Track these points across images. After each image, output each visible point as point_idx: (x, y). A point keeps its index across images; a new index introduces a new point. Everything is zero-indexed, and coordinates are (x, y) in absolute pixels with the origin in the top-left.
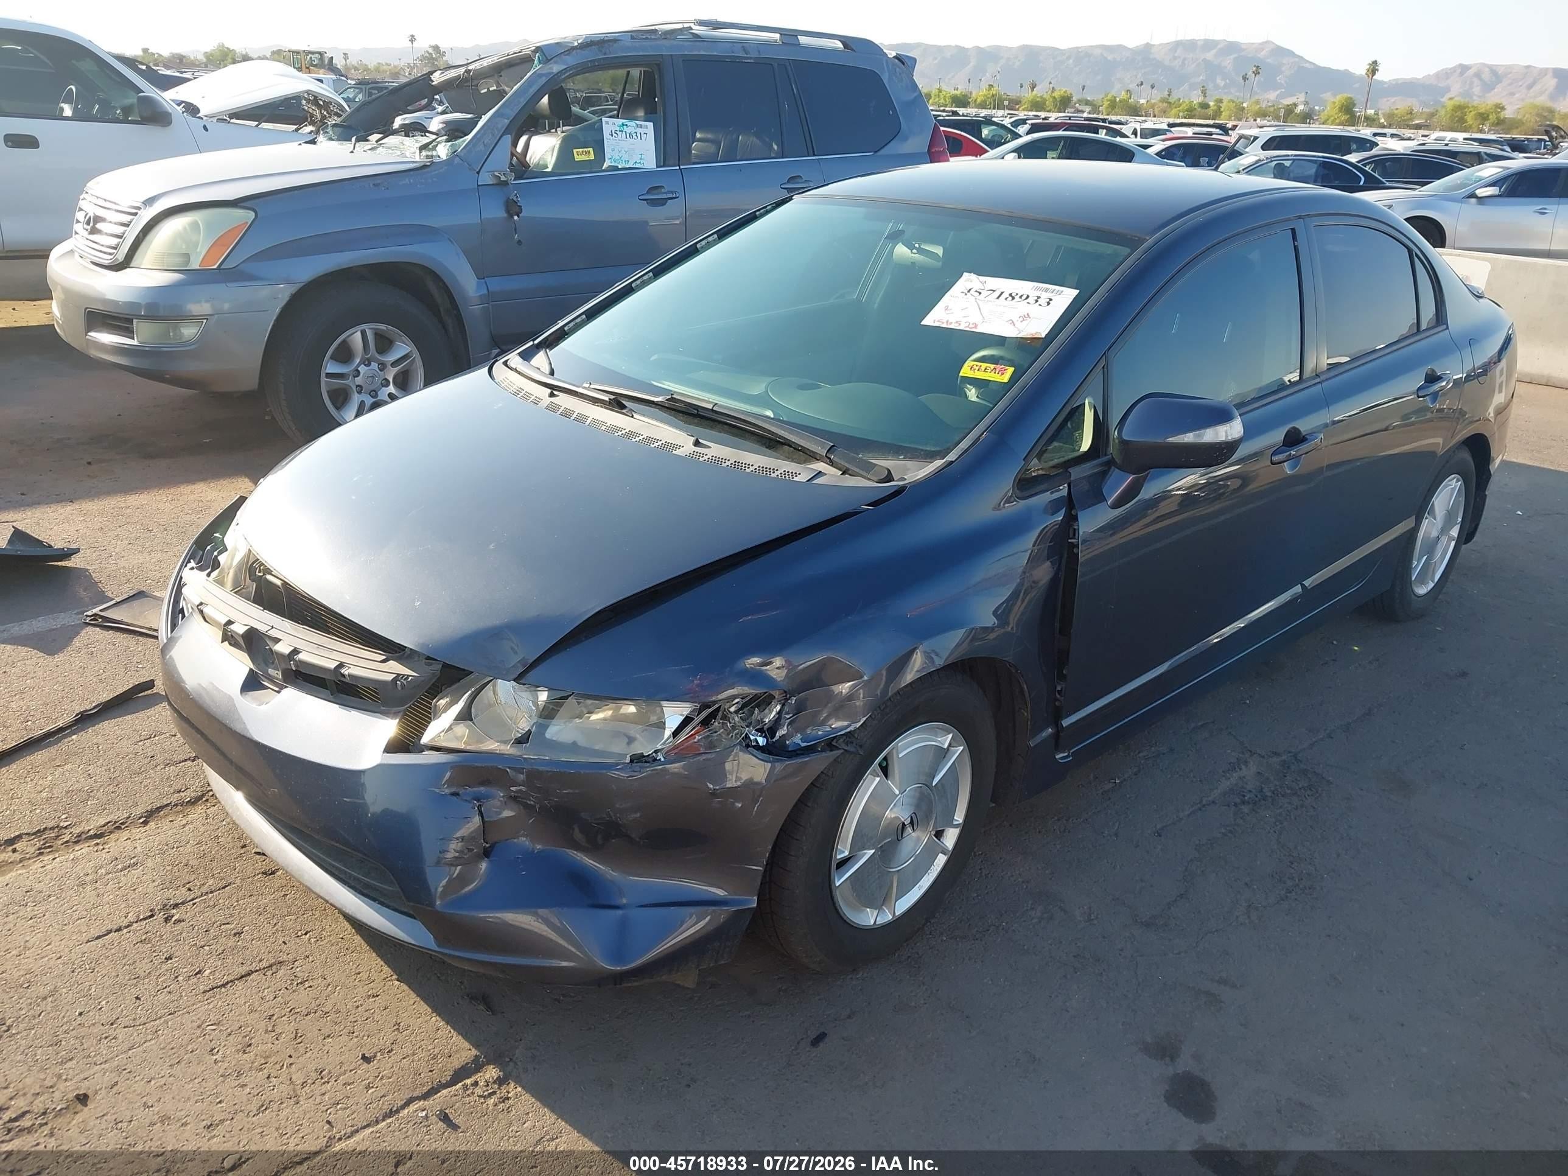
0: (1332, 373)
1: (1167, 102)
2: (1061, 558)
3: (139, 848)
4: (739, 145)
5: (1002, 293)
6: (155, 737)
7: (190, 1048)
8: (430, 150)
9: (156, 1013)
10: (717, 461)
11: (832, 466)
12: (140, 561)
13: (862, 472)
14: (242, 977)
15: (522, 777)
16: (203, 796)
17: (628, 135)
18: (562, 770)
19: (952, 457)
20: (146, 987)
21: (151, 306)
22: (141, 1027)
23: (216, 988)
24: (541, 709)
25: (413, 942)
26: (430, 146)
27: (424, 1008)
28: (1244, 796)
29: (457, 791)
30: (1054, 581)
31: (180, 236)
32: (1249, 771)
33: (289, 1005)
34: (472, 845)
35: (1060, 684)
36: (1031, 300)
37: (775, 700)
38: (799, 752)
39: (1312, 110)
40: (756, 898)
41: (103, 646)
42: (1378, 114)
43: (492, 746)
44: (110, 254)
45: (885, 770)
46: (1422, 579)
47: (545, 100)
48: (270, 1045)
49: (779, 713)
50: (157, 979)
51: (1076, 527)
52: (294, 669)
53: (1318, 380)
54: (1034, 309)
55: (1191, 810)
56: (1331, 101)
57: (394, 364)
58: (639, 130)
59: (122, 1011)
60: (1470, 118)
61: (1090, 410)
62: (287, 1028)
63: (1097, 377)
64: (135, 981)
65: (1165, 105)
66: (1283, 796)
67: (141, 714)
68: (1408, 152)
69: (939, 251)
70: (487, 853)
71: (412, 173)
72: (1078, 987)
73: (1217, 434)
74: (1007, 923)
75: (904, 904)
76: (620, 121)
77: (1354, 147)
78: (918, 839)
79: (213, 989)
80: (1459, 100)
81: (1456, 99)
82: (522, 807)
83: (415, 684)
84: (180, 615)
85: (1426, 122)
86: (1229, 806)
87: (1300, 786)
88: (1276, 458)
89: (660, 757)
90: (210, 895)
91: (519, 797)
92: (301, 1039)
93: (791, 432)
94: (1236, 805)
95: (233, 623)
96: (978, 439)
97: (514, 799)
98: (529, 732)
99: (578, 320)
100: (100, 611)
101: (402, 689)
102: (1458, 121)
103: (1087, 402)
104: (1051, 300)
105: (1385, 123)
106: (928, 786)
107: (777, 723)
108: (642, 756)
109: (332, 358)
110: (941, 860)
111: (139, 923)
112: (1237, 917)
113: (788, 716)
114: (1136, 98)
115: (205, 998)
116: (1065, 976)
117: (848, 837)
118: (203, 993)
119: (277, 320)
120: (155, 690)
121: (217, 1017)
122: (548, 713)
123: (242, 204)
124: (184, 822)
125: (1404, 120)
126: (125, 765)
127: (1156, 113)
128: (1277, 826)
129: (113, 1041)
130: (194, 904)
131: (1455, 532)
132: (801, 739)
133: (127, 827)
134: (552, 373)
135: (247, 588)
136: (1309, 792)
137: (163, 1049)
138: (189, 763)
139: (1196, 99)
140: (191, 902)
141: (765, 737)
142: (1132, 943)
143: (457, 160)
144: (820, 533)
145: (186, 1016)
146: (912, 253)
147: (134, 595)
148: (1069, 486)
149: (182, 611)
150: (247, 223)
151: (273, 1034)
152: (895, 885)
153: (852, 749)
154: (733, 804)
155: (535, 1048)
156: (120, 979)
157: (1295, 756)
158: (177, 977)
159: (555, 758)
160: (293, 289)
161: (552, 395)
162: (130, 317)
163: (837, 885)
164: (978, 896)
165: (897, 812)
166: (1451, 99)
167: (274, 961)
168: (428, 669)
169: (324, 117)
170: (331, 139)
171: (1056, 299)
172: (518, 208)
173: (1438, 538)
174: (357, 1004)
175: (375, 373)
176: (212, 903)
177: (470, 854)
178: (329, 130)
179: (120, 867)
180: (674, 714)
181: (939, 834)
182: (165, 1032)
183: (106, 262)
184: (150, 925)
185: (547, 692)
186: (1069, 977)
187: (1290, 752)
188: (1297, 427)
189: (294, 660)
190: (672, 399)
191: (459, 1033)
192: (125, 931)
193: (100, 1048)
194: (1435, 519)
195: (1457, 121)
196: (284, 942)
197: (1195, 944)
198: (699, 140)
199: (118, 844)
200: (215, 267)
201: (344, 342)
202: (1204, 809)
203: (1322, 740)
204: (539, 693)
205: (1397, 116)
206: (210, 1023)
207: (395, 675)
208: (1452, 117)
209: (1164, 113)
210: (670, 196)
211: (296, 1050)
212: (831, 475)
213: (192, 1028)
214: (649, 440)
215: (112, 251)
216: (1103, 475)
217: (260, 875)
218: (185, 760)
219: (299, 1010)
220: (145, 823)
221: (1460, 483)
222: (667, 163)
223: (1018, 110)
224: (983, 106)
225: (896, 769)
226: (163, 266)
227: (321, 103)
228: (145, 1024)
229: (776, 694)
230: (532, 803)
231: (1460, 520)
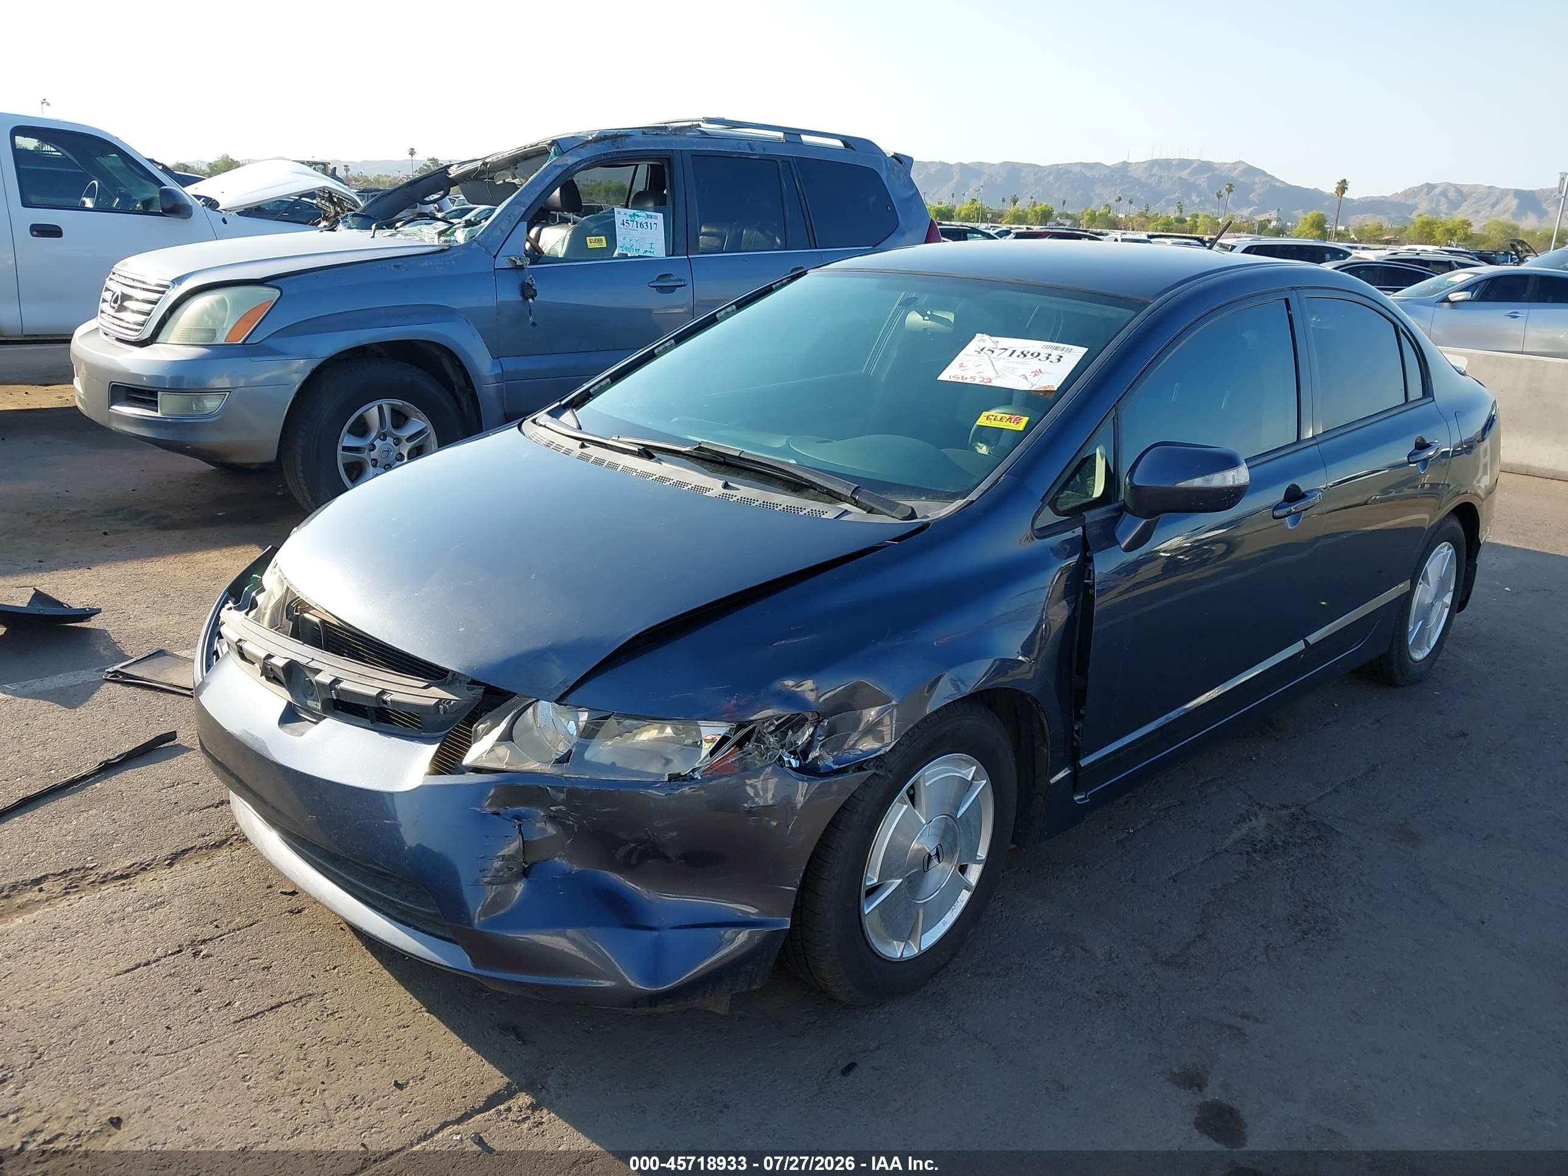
0: (1327, 436)
1: (1146, 217)
2: (1076, 599)
3: (165, 888)
4: (743, 238)
5: (1014, 351)
6: (178, 785)
7: (222, 1075)
8: (447, 236)
9: (187, 1042)
10: (746, 502)
11: (857, 506)
12: (158, 623)
13: (886, 511)
14: (272, 1008)
15: (562, 796)
16: (227, 840)
17: (639, 225)
18: (602, 789)
19: (973, 497)
20: (176, 1018)
21: (177, 379)
22: (173, 1055)
23: (246, 1018)
24: (581, 730)
25: (450, 966)
26: (448, 233)
27: (454, 1037)
28: (1256, 845)
29: (497, 810)
30: (1071, 620)
31: (206, 312)
32: (1259, 823)
33: (319, 1035)
34: (512, 864)
35: (1078, 724)
36: (1043, 357)
37: (809, 723)
38: (831, 773)
39: (1285, 225)
40: (789, 919)
41: (123, 701)
42: (1348, 231)
43: (533, 766)
44: (137, 330)
45: (912, 798)
46: (1418, 645)
47: (557, 192)
48: (302, 1072)
49: (812, 736)
50: (187, 1010)
51: (1091, 568)
52: (335, 698)
53: (1314, 442)
54: (1045, 365)
55: (1205, 858)
56: (1303, 218)
57: (409, 439)
58: (649, 221)
59: (153, 1040)
60: (1438, 234)
61: (1102, 459)
62: (319, 1056)
63: (1108, 426)
64: (165, 1012)
65: (1143, 219)
66: (1293, 845)
67: (163, 764)
68: (1381, 261)
69: (951, 317)
70: (525, 873)
71: (431, 256)
72: (1103, 1021)
73: (1225, 478)
74: (1029, 962)
75: (931, 937)
76: (631, 212)
77: (1328, 256)
78: (944, 871)
79: (244, 1019)
80: (1426, 217)
81: (1425, 216)
82: (560, 827)
83: (457, 709)
84: (215, 657)
85: (1396, 237)
86: (1241, 854)
87: (1310, 836)
88: (1277, 513)
89: (697, 776)
90: (238, 932)
91: (558, 817)
92: (333, 1067)
93: (816, 476)
94: (1248, 853)
95: (273, 656)
96: (997, 480)
97: (552, 819)
98: (570, 752)
99: (602, 383)
100: (122, 667)
101: (444, 713)
102: (1427, 237)
103: (1098, 451)
104: (1061, 357)
105: (1356, 239)
106: (954, 818)
107: (809, 745)
108: (679, 775)
109: (349, 432)
110: (965, 896)
111: (167, 957)
112: (1256, 957)
113: (821, 739)
114: (1115, 213)
115: (236, 1028)
116: (1090, 1011)
117: (877, 865)
118: (234, 1023)
119: (298, 393)
120: (177, 742)
121: (248, 1046)
122: (589, 733)
123: (269, 283)
124: (209, 864)
125: (1375, 236)
126: (149, 811)
127: (1135, 227)
128: (1289, 872)
129: (145, 1068)
130: (222, 940)
131: (1448, 599)
132: (833, 762)
133: (152, 868)
134: (580, 428)
135: (284, 627)
136: (1319, 842)
137: (196, 1075)
138: (212, 810)
139: (1173, 214)
140: (219, 939)
141: (798, 759)
142: (1154, 980)
143: (475, 245)
144: (850, 564)
145: (218, 1045)
146: (924, 319)
147: (154, 654)
148: (1084, 528)
149: (216, 653)
150: (272, 300)
151: (305, 1062)
152: (921, 917)
153: (882, 774)
154: (768, 822)
155: (567, 1076)
156: (150, 1010)
157: (1303, 809)
158: (207, 1008)
159: (594, 777)
160: (314, 364)
161: (583, 446)
162: (155, 390)
163: (866, 912)
164: (1000, 936)
165: (923, 843)
166: (1420, 215)
167: (303, 993)
168: (470, 694)
169: (337, 213)
170: (350, 228)
171: (1066, 356)
172: (533, 291)
173: (1432, 605)
174: (388, 1034)
175: (390, 446)
176: (239, 939)
177: (510, 873)
178: (349, 219)
179: (147, 905)
180: (711, 732)
181: (963, 869)
182: (197, 1059)
183: (132, 339)
184: (178, 959)
185: (587, 713)
186: (1093, 1011)
187: (1298, 805)
188: (1296, 484)
189: (335, 689)
190: (700, 449)
191: (490, 1063)
192: (154, 965)
193: (131, 1075)
194: (1429, 585)
195: (1427, 235)
196: (313, 976)
197: (1216, 981)
198: (705, 234)
199: (144, 884)
200: (240, 342)
201: (361, 417)
202: (1216, 857)
203: (1330, 793)
204: (579, 713)
205: (1366, 231)
206: (241, 1052)
207: (437, 700)
208: (1421, 233)
209: (1142, 227)
210: (679, 283)
211: (328, 1077)
212: (856, 514)
213: (223, 1056)
214: (680, 484)
215: (138, 328)
216: (1115, 520)
217: (286, 914)
218: (209, 807)
219: (330, 1039)
220: (171, 865)
221: (1451, 551)
222: (675, 253)
223: (1001, 223)
224: (967, 219)
225: (923, 798)
226: (190, 341)
227: (335, 200)
228: (176, 1052)
229: (809, 715)
230: (571, 823)
231: (1452, 587)
